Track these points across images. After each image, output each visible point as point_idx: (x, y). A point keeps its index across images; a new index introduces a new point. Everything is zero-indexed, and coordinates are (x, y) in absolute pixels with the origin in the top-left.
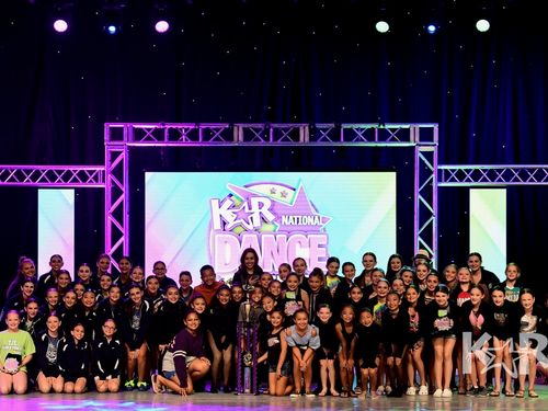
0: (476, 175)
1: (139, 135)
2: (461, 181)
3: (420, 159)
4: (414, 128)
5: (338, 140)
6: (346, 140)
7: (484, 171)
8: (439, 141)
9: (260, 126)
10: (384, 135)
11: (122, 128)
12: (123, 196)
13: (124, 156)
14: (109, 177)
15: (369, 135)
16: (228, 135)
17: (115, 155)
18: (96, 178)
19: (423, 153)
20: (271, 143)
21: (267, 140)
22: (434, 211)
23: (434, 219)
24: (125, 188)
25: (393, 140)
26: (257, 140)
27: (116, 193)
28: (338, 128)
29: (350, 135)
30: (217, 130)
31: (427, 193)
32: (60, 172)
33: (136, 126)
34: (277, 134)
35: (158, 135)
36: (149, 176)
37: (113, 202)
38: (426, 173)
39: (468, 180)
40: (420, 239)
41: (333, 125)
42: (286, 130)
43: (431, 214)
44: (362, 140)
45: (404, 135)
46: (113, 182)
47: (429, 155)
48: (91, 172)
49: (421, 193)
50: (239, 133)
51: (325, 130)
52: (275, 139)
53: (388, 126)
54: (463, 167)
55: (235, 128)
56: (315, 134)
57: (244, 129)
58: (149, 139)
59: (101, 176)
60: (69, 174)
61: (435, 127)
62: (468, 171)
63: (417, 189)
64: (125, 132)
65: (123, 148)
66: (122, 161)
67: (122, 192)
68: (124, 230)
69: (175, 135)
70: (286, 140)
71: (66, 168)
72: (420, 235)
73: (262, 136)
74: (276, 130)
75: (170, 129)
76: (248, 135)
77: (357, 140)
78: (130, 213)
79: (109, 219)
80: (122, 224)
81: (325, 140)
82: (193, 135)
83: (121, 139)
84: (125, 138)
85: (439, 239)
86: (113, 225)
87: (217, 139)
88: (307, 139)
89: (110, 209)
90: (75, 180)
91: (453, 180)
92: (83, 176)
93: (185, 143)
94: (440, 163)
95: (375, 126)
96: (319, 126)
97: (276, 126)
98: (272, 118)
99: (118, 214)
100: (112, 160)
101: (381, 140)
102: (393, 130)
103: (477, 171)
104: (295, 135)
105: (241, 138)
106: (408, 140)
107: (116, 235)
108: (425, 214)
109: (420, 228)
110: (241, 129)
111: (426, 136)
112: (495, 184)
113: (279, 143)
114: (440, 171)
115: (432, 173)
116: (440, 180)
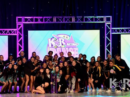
0: (123, 31)
1: (26, 20)
2: (118, 32)
3: (107, 26)
4: (105, 17)
5: (83, 21)
6: (85, 21)
7: (125, 29)
8: (112, 21)
9: (61, 17)
10: (96, 20)
11: (21, 18)
12: (22, 38)
13: (22, 26)
14: (18, 32)
15: (92, 20)
16: (52, 20)
17: (19, 26)
18: (14, 33)
19: (107, 24)
20: (64, 22)
21: (63, 21)
22: (111, 41)
23: (111, 43)
24: (22, 35)
25: (99, 21)
26: (60, 21)
27: (20, 37)
28: (83, 17)
29: (87, 20)
30: (49, 18)
31: (109, 36)
32: (4, 31)
33: (25, 18)
34: (66, 20)
35: (32, 20)
36: (29, 32)
37: (19, 39)
38: (108, 30)
39: (120, 32)
40: (107, 49)
41: (81, 17)
42: (68, 18)
43: (110, 42)
44: (90, 21)
45: (102, 19)
46: (19, 33)
47: (109, 25)
48: (13, 31)
49: (107, 36)
50: (55, 20)
51: (79, 18)
52: (65, 21)
53: (97, 17)
54: (119, 28)
55: (54, 18)
56: (76, 20)
57: (56, 18)
58: (29, 21)
59: (15, 32)
60: (6, 31)
61: (111, 17)
62: (120, 29)
63: (106, 35)
64: (22, 19)
65: (21, 24)
66: (21, 28)
67: (21, 36)
68: (22, 47)
69: (36, 20)
70: (68, 21)
71: (5, 30)
72: (107, 48)
73: (61, 20)
74: (65, 18)
75: (35, 18)
76: (57, 20)
77: (88, 21)
78: (24, 42)
79: (18, 44)
80: (22, 45)
81: (79, 21)
82: (42, 20)
83: (21, 21)
84: (22, 21)
85: (112, 48)
86: (19, 46)
87: (49, 21)
88: (74, 21)
89: (18, 41)
90: (8, 33)
91: (116, 32)
92: (10, 32)
93: (39, 22)
94: (112, 27)
95: (94, 17)
96: (77, 17)
97: (65, 17)
98: (64, 15)
99: (20, 43)
100: (19, 27)
101: (95, 21)
102: (99, 18)
103: (123, 29)
104: (71, 20)
105: (55, 21)
106: (103, 21)
107: (20, 48)
108: (108, 42)
109: (107, 46)
110: (55, 18)
111: (108, 19)
112: (128, 33)
113: (66, 22)
114: (112, 29)
115: (110, 30)
116: (112, 32)
